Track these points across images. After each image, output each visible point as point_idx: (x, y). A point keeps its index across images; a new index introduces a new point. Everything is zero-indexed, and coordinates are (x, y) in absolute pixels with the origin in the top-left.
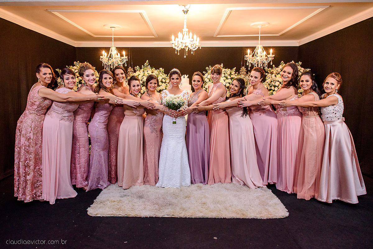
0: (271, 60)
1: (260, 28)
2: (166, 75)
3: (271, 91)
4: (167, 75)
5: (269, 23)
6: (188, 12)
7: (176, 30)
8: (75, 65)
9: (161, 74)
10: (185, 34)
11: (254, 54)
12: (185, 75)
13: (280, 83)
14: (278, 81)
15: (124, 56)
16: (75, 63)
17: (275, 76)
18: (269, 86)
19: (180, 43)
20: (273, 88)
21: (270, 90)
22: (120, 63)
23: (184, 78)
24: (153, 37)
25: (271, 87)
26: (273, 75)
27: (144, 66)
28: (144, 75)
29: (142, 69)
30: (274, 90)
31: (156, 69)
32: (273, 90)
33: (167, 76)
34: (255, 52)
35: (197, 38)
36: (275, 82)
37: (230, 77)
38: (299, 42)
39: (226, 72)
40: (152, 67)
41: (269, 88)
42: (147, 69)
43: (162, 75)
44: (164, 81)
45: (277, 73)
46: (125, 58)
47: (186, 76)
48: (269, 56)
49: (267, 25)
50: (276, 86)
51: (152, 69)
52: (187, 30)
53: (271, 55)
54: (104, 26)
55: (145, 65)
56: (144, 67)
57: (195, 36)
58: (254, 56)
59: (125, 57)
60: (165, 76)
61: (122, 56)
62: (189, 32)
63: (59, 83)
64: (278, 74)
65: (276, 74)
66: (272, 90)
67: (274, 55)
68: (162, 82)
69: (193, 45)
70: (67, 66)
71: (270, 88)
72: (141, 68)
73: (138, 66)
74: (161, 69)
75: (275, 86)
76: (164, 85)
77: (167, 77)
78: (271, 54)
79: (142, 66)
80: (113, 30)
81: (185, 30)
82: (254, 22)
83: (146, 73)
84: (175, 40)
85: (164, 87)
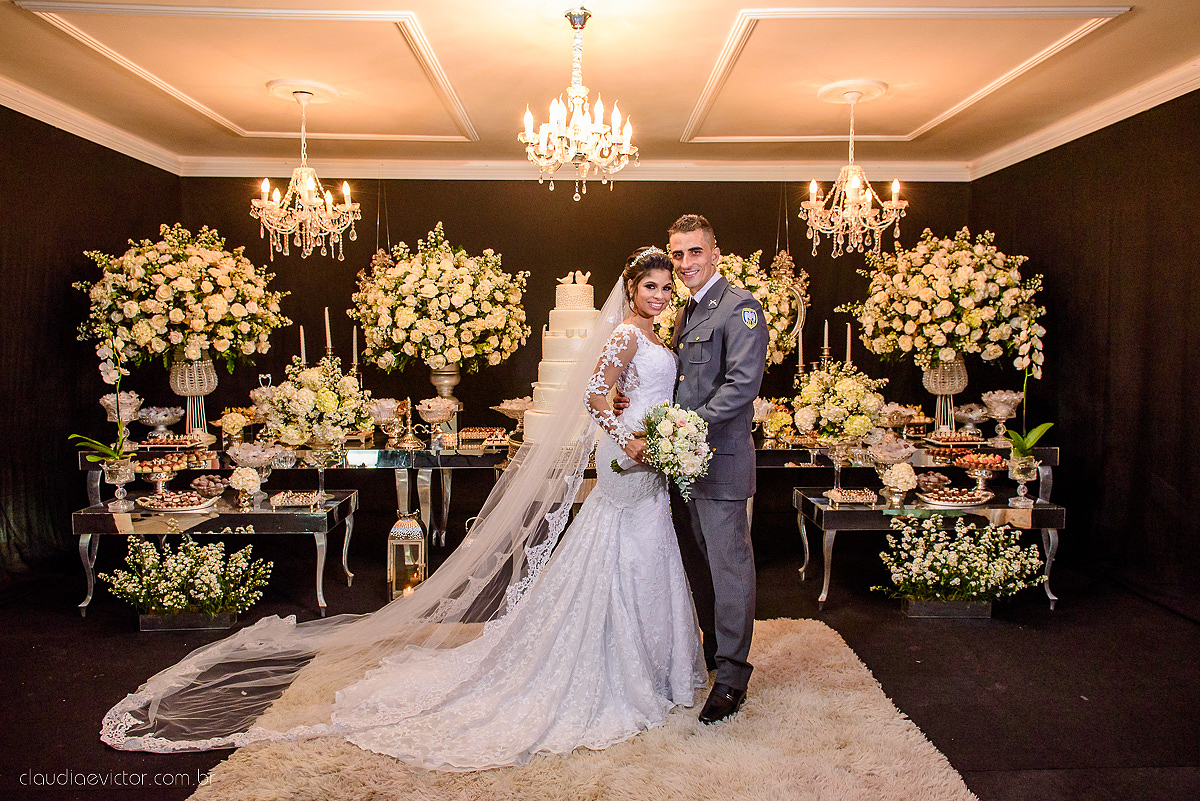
0: (895, 222)
1: (854, 102)
2: (510, 275)
3: (892, 336)
4: (514, 277)
5: (886, 85)
6: (589, 21)
7: (542, 91)
8: (162, 238)
9: (489, 273)
10: (578, 111)
11: (833, 197)
12: (579, 273)
13: (925, 305)
14: (918, 299)
15: (348, 200)
16: (164, 227)
17: (905, 280)
18: (885, 317)
19: (555, 141)
20: (897, 324)
21: (887, 331)
22: (331, 229)
23: (574, 282)
24: (462, 139)
25: (890, 319)
26: (897, 278)
27: (426, 241)
28: (425, 276)
29: (420, 254)
30: (902, 333)
31: (471, 254)
32: (899, 330)
33: (511, 281)
34: (834, 192)
35: (624, 123)
36: (904, 301)
37: (744, 283)
38: (974, 168)
39: (730, 266)
40: (455, 247)
41: (883, 324)
42: (438, 252)
43: (492, 276)
44: (499, 296)
45: (912, 270)
46: (351, 210)
47: (582, 278)
48: (886, 205)
49: (878, 94)
50: (910, 318)
51: (458, 255)
52: (583, 91)
53: (894, 203)
54: (269, 84)
55: (429, 238)
56: (426, 246)
57: (616, 116)
58: (834, 206)
59: (348, 206)
60: (503, 279)
61: (340, 200)
62: (591, 99)
63: (97, 303)
64: (914, 274)
65: (908, 272)
66: (895, 330)
67: (906, 204)
68: (493, 301)
69: (610, 149)
70: (130, 241)
71: (887, 325)
72: (414, 251)
73: (402, 244)
74: (489, 252)
75: (904, 318)
76: (499, 311)
77: (511, 285)
78: (894, 198)
79: (420, 242)
80: (304, 103)
81: (578, 91)
82: (832, 79)
83: (433, 268)
84: (536, 131)
85: (499, 319)
